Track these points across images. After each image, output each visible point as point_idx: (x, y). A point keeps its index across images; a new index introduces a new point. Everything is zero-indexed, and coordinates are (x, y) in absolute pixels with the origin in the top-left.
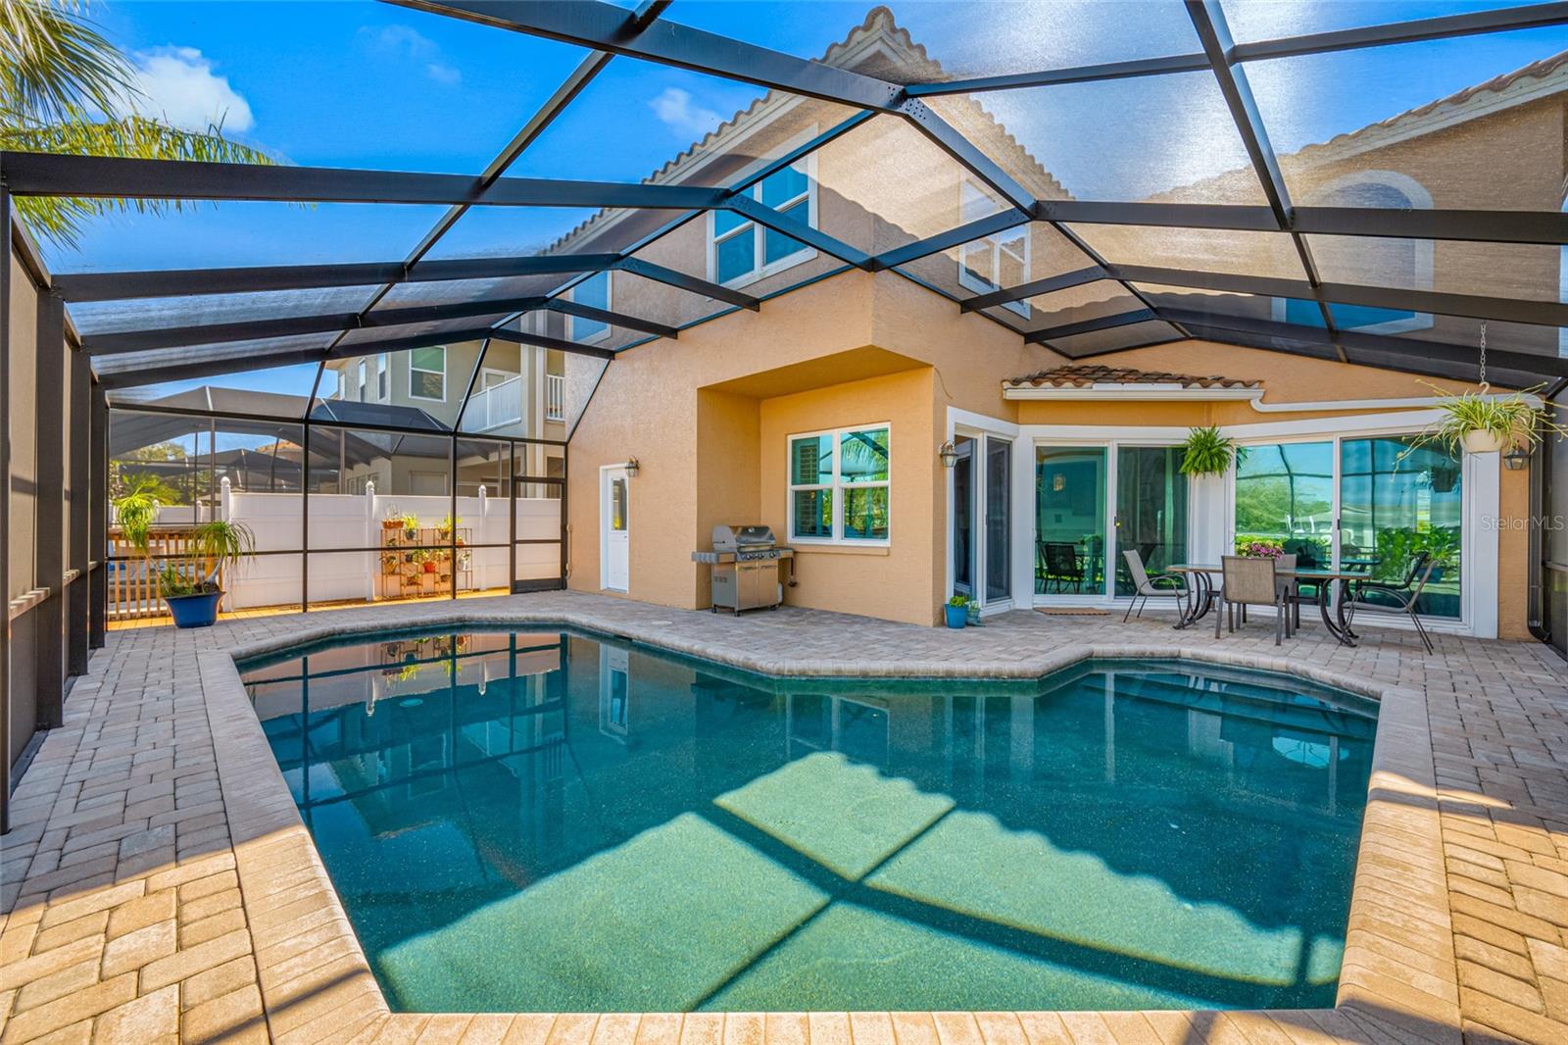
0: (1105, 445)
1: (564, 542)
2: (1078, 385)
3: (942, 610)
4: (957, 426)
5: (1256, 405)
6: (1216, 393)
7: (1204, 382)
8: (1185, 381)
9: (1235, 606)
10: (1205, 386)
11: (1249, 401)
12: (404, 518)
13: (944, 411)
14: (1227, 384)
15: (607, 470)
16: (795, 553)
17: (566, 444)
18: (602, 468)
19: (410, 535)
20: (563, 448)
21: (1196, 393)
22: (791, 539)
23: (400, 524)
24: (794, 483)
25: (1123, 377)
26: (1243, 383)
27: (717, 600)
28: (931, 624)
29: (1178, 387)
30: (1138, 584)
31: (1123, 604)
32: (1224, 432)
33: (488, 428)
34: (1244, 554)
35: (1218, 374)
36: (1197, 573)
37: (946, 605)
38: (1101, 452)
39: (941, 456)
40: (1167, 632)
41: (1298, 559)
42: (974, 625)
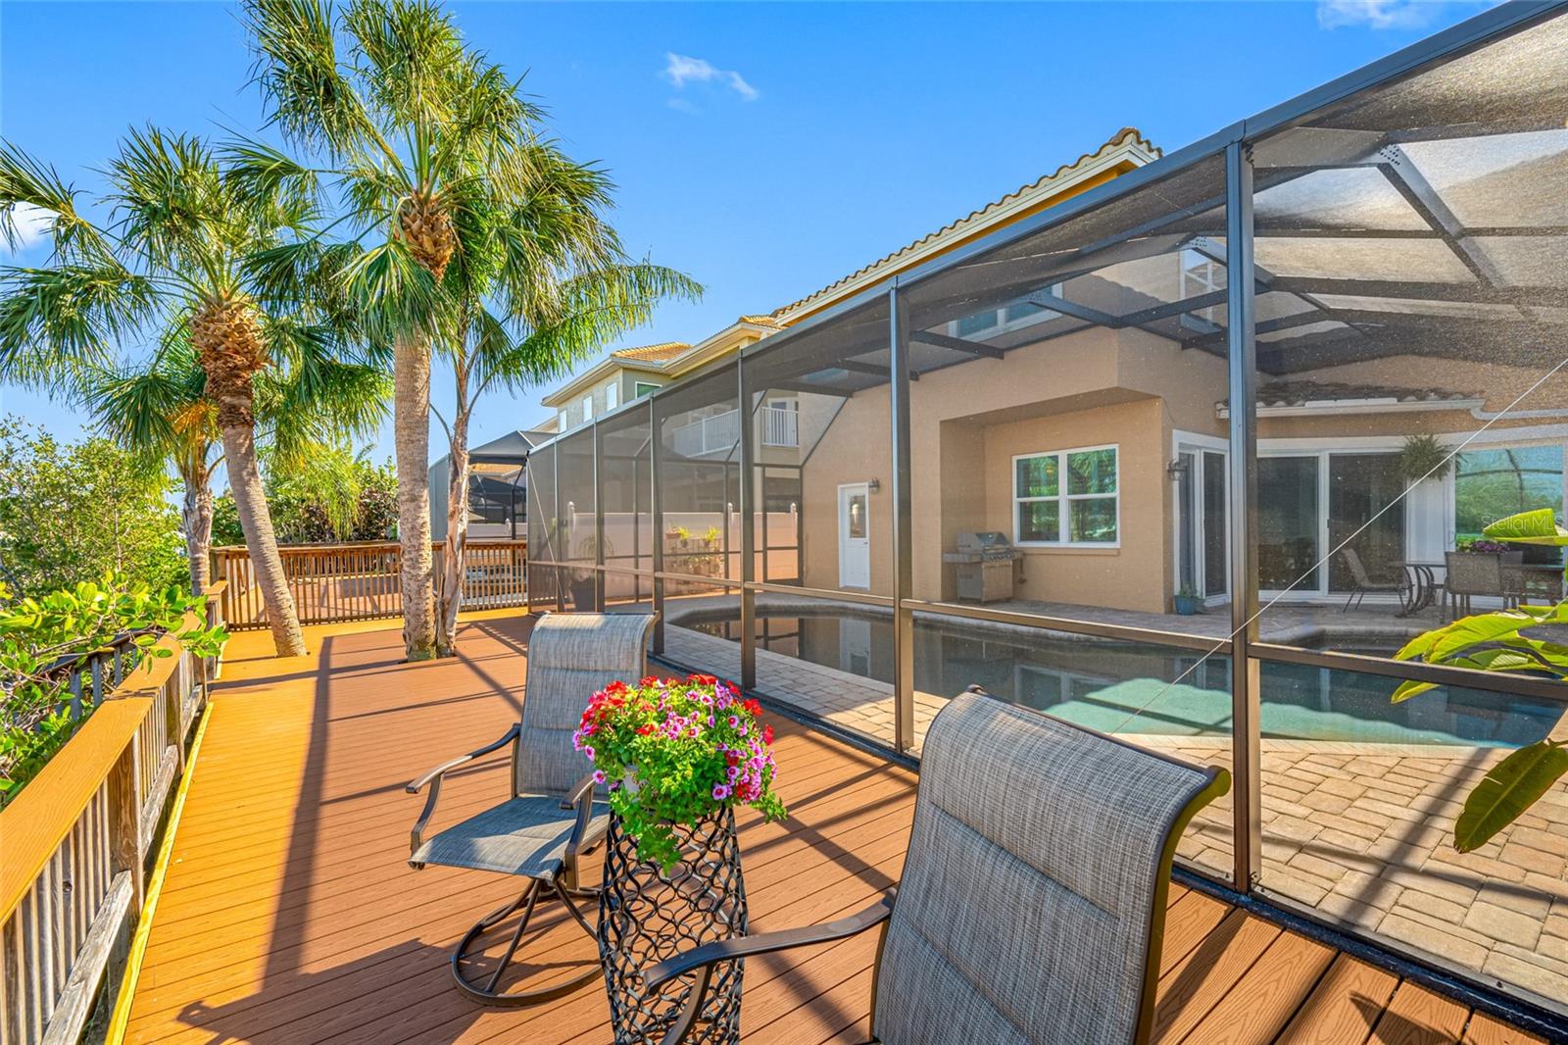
0: (1317, 454)
1: (800, 548)
2: (1290, 403)
3: (1171, 600)
4: (1181, 445)
5: (1476, 414)
6: (1432, 404)
7: (1421, 395)
8: (1401, 394)
9: (1458, 597)
10: (1422, 398)
11: (1469, 410)
12: (681, 531)
13: (1170, 435)
14: (1444, 396)
15: (843, 489)
16: (1024, 554)
17: (800, 467)
18: (840, 486)
19: (685, 543)
20: (798, 470)
21: (1411, 405)
22: (1017, 543)
23: (679, 535)
24: (1018, 496)
25: (1333, 393)
26: (1462, 393)
27: (962, 594)
28: (1163, 611)
29: (1394, 400)
30: (1358, 578)
31: (1341, 599)
32: (1442, 440)
33: (704, 453)
34: (1468, 551)
35: (1433, 385)
36: (1417, 567)
37: (1176, 597)
38: (1313, 461)
39: (1169, 471)
40: (1390, 620)
41: (1525, 556)
42: (1201, 613)
